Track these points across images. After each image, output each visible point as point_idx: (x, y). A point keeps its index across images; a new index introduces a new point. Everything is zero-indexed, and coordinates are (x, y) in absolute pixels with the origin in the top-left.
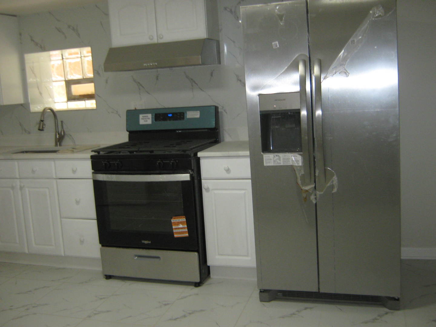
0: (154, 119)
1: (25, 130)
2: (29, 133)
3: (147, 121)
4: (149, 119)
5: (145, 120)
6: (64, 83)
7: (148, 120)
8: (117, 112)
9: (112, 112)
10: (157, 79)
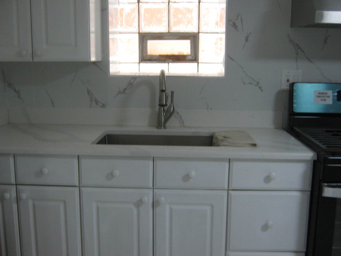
0: (336, 98)
1: (97, 102)
2: (103, 106)
3: (325, 100)
4: (329, 97)
5: (322, 98)
6: (137, 36)
7: (327, 99)
8: (258, 83)
9: (250, 83)
10: (325, 42)
